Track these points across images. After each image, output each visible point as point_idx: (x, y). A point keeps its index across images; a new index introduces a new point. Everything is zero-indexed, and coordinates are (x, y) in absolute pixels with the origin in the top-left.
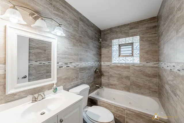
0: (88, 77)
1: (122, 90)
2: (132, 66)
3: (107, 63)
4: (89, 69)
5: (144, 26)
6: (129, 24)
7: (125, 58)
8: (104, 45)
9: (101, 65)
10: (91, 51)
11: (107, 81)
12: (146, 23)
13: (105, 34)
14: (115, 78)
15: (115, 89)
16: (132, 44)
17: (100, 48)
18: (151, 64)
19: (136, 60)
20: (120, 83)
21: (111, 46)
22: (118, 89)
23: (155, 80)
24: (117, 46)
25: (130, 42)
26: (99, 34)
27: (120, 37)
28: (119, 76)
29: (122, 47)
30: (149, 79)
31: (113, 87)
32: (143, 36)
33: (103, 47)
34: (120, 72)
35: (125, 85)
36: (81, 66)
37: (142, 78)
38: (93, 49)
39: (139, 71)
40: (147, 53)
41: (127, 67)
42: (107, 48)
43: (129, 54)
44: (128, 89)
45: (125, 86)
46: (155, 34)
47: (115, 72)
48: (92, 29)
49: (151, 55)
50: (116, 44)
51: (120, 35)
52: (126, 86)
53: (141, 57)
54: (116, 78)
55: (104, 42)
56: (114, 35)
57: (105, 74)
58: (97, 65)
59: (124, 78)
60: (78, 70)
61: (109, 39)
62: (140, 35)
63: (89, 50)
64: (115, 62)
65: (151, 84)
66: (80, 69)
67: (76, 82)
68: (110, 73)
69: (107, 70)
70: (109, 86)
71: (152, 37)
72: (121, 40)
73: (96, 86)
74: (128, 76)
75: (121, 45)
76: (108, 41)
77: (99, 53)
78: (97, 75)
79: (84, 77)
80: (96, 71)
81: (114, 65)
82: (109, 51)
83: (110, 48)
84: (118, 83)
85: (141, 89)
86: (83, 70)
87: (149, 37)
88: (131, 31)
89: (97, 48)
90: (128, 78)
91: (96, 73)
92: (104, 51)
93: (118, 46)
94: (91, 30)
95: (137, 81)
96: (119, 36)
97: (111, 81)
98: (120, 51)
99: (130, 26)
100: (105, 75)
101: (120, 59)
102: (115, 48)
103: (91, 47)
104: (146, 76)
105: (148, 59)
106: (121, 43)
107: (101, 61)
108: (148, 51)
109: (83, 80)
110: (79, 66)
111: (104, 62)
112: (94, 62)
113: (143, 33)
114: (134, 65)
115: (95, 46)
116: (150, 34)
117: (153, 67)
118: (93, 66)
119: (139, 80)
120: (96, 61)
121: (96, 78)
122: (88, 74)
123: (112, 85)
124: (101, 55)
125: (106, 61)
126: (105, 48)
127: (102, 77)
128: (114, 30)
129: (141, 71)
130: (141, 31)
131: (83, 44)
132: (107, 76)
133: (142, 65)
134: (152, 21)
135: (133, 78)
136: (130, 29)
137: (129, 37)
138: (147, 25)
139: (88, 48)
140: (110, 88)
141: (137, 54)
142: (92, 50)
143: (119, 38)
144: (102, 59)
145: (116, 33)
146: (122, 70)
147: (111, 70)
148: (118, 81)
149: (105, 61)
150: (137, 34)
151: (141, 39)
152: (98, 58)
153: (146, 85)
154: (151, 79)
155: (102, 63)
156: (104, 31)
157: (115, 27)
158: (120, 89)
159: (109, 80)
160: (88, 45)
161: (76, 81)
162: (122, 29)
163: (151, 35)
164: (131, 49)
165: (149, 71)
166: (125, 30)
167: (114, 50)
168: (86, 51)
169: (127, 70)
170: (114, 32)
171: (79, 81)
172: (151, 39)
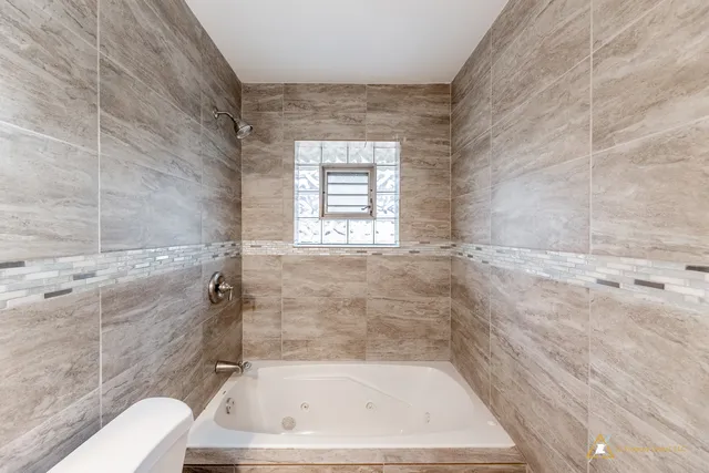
0: (167, 337)
1: (337, 358)
2: (376, 258)
3: (271, 248)
4: (178, 289)
5: (413, 109)
6: (363, 87)
7: (344, 223)
8: (254, 158)
9: (239, 257)
10: (191, 179)
11: (269, 330)
12: (422, 101)
13: (259, 108)
14: (306, 311)
15: (305, 358)
16: (370, 170)
17: (233, 171)
18: (434, 248)
19: (385, 232)
20: (329, 329)
21: (290, 168)
22: (319, 359)
23: (444, 303)
24: (312, 172)
25: (364, 161)
26: (233, 99)
27: (328, 135)
28: (323, 302)
29: (331, 179)
30: (426, 300)
31: (297, 352)
32: (409, 143)
33: (249, 170)
34: (330, 284)
35: (349, 333)
36: (114, 277)
37: (406, 299)
38: (199, 173)
39: (397, 274)
40: (421, 207)
41: (357, 261)
42: (270, 177)
43: (359, 210)
44: (357, 349)
45: (348, 338)
46: (444, 143)
47: (309, 283)
48: (196, 55)
49: (433, 217)
50: (311, 162)
51: (329, 124)
52: (352, 339)
53: (404, 223)
54: (310, 311)
55: (255, 145)
56: (303, 121)
57: (259, 298)
58: (221, 257)
59: (344, 306)
60: (90, 309)
61: (279, 132)
62: (400, 140)
63: (177, 173)
64: (307, 239)
65: (432, 319)
66: (105, 301)
67: (70, 413)
68: (286, 293)
69: (271, 277)
70: (282, 349)
71: (436, 153)
72: (330, 146)
73: (217, 372)
74: (358, 300)
75: (329, 167)
76: (276, 143)
77: (230, 196)
78: (219, 309)
79: (143, 349)
80: (217, 289)
81: (303, 257)
82: (279, 191)
83: (287, 177)
84: (318, 332)
85: (401, 343)
86: (130, 306)
87: (427, 152)
88: (373, 117)
89: (223, 168)
90: (358, 304)
91: (219, 300)
92: (254, 187)
93: (317, 173)
94: (192, 60)
95: (391, 315)
96: (326, 131)
97: (287, 328)
98: (324, 193)
99: (369, 95)
100: (259, 301)
101: (327, 229)
102: (307, 178)
103: (187, 155)
104: (419, 291)
105: (425, 231)
106: (327, 161)
107: (240, 239)
108: (425, 202)
109: (136, 367)
110: (102, 278)
111: (253, 243)
112: (207, 245)
113: (412, 134)
114: (379, 253)
115: (213, 154)
116: (431, 142)
117: (437, 259)
118: (199, 268)
119: (397, 307)
120: (218, 236)
121: (216, 330)
122: (168, 322)
123: (294, 344)
124: (238, 206)
125: (266, 235)
126: (263, 171)
127: (246, 315)
128: (302, 96)
129: (404, 275)
130: (407, 124)
131: (132, 130)
132: (270, 306)
133: (406, 251)
134: (437, 98)
135: (377, 306)
136: (369, 109)
137: (362, 139)
138: (422, 108)
139: (169, 159)
140: (285, 359)
141: (386, 208)
142: (198, 178)
143: (326, 137)
144: (244, 227)
145: (311, 111)
146: (336, 275)
147: (287, 276)
148: (318, 326)
149: (261, 237)
150: (393, 133)
151: (406, 156)
152: (226, 220)
153: (418, 322)
154: (433, 299)
155: (247, 249)
156: (257, 90)
157: (309, 87)
158: (328, 358)
159: (279, 325)
160: (167, 139)
161: (72, 399)
162: (339, 100)
163: (434, 147)
164: (364, 190)
165: (428, 273)
166: (351, 107)
167: (303, 186)
168: (160, 174)
169: (355, 273)
170: (304, 108)
171: (101, 391)
172: (435, 158)
